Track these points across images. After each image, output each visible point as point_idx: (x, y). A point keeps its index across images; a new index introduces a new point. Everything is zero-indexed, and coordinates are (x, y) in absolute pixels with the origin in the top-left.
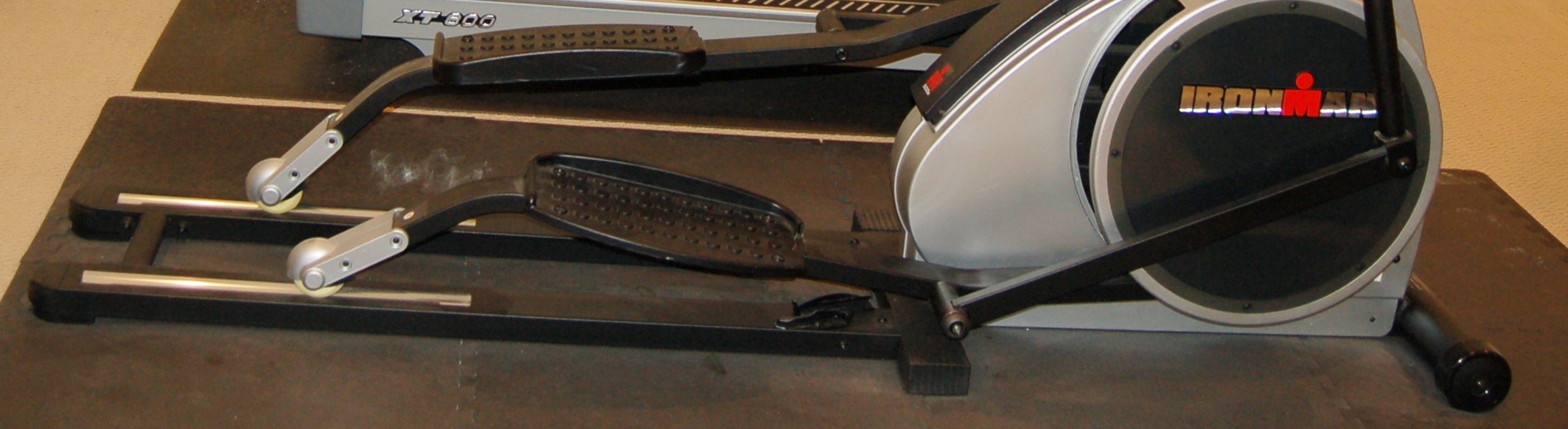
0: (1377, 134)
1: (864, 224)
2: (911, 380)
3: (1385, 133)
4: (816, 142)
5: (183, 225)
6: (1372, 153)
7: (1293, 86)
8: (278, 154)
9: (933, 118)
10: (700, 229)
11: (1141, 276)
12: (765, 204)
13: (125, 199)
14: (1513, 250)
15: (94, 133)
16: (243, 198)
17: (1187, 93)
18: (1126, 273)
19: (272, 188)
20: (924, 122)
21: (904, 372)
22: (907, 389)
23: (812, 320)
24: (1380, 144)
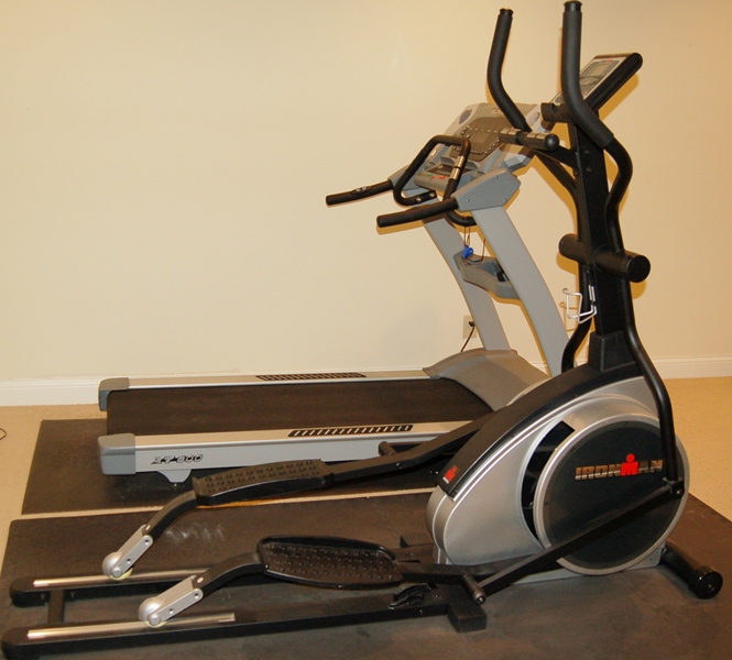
0: (665, 479)
1: (408, 543)
2: (458, 625)
3: (669, 479)
4: (365, 498)
5: (73, 595)
6: (663, 489)
7: (626, 461)
8: (116, 550)
9: (452, 494)
10: (350, 567)
12: (375, 547)
13: (38, 583)
15: (8, 544)
16: (102, 574)
17: (578, 469)
19: (117, 569)
20: (446, 496)
21: (454, 622)
22: (458, 630)
23: (405, 602)
24: (666, 484)
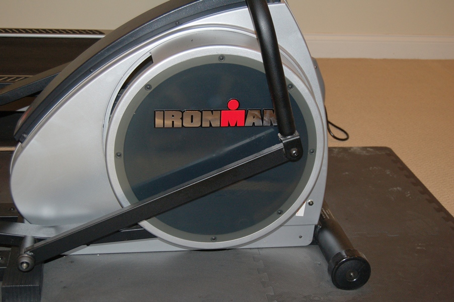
3: (284, 135)
6: (274, 148)
11: (146, 225)
14: (395, 189)
17: (159, 114)
18: (136, 225)
24: (282, 141)
